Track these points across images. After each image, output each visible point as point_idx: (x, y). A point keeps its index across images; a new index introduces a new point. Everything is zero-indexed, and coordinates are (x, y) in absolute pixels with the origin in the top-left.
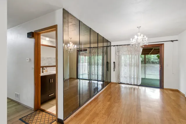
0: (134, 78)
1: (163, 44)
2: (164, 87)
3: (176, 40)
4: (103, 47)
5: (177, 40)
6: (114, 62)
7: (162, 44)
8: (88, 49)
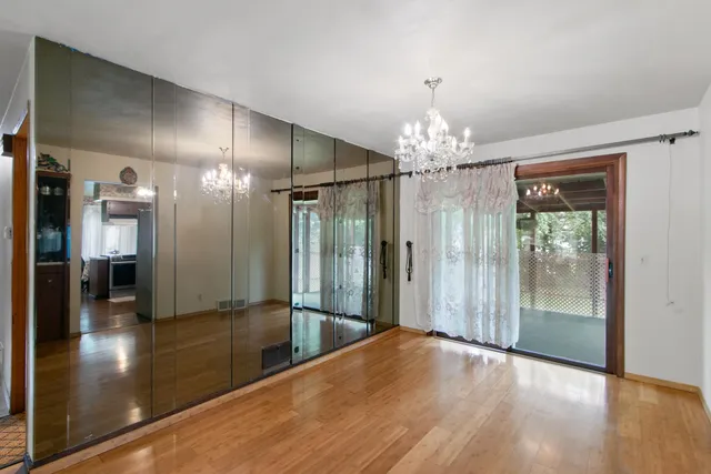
0: (486, 316)
1: (624, 155)
2: (626, 371)
3: (685, 134)
4: (368, 180)
5: (692, 133)
6: (409, 244)
7: (617, 156)
8: (319, 189)
